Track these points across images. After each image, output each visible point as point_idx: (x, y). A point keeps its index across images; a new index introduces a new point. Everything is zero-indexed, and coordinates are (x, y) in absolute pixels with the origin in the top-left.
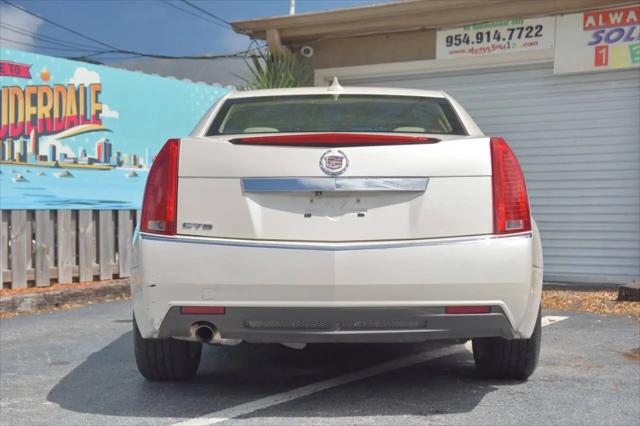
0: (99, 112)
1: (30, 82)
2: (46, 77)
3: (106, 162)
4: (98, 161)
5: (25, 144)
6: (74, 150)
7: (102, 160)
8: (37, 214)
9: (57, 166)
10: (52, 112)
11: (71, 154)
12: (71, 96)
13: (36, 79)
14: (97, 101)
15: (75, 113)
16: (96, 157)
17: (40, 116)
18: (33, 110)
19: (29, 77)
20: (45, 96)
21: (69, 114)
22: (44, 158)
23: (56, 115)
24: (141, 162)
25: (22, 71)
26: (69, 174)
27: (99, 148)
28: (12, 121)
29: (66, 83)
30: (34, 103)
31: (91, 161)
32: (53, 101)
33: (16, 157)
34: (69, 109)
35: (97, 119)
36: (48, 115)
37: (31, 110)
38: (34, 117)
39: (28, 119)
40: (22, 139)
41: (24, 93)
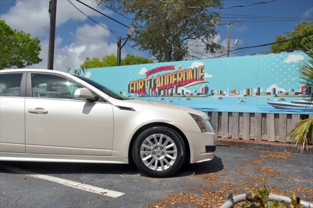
0: (202, 76)
1: (174, 71)
2: (180, 68)
3: (205, 94)
4: (202, 94)
6: (191, 90)
7: (204, 93)
9: (184, 96)
11: (190, 92)
12: (190, 72)
13: (177, 69)
14: (202, 72)
15: (192, 78)
16: (201, 92)
17: (178, 81)
18: (175, 79)
19: (174, 69)
20: (180, 74)
21: (189, 78)
22: (179, 94)
23: (184, 79)
25: (172, 68)
26: (189, 99)
27: (202, 89)
28: (168, 83)
29: (188, 68)
30: (176, 76)
31: (199, 94)
32: (183, 75)
33: (169, 94)
34: (190, 76)
35: (202, 79)
36: (181, 80)
38: (176, 81)
39: (173, 82)
40: (171, 89)
41: (172, 74)
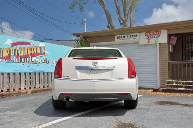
0: (45, 52)
1: (30, 46)
2: (34, 45)
4: (44, 62)
5: (29, 59)
6: (39, 60)
7: (45, 62)
8: (32, 74)
9: (36, 63)
10: (35, 52)
11: (39, 61)
12: (39, 49)
13: (32, 45)
14: (44, 50)
15: (40, 52)
16: (44, 61)
17: (32, 53)
18: (31, 52)
19: (30, 45)
20: (33, 49)
21: (38, 53)
22: (33, 62)
23: (36, 53)
24: (53, 62)
26: (38, 65)
27: (45, 59)
28: (26, 54)
29: (38, 46)
30: (31, 50)
31: (43, 62)
32: (35, 50)
33: (27, 62)
34: (39, 51)
35: (44, 54)
36: (34, 53)
37: (30, 52)
38: (31, 53)
39: (30, 54)
40: (28, 58)
41: (29, 48)
